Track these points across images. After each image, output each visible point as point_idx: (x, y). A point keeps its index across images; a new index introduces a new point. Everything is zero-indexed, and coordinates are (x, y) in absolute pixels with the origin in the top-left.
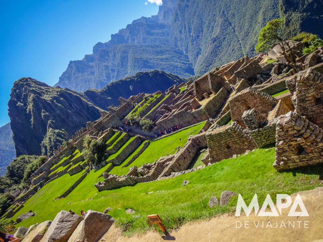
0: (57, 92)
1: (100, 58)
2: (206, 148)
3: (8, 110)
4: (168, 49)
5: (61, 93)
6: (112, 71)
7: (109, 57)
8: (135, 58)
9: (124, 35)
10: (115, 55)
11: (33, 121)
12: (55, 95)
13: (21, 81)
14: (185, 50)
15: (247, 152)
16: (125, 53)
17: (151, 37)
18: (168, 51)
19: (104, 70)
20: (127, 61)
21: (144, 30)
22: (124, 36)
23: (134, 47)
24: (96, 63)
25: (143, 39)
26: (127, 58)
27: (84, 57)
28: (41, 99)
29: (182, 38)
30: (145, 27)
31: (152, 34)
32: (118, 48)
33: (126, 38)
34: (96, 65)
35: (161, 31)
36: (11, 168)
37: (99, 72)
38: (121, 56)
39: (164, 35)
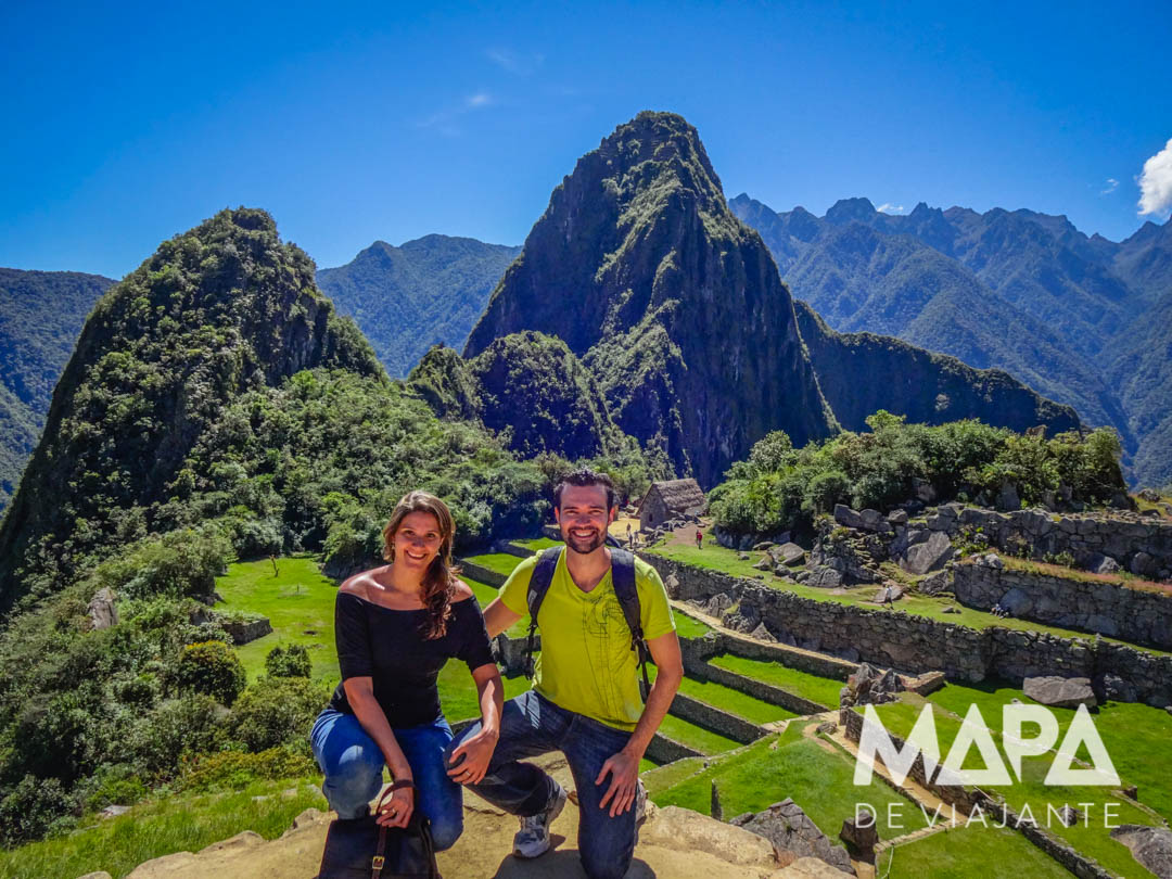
0: (742, 233)
1: (836, 245)
3: (566, 178)
4: (1083, 371)
5: (749, 245)
6: (841, 308)
7: (868, 260)
8: (952, 320)
9: (959, 231)
10: (889, 267)
11: (613, 262)
12: (731, 236)
13: (667, 118)
14: (1143, 421)
16: (926, 284)
17: (1048, 297)
18: (1079, 377)
19: (821, 285)
20: (914, 311)
21: (1040, 258)
22: (957, 234)
23: (971, 285)
24: (812, 251)
25: (1016, 283)
26: (920, 302)
27: (792, 210)
28: (694, 215)
29: (1162, 374)
30: (1050, 252)
31: (1057, 291)
32: (916, 255)
33: (957, 243)
34: (809, 256)
35: (1097, 303)
36: (506, 351)
37: (801, 280)
38: (906, 284)
39: (1095, 323)
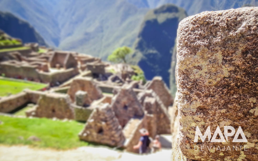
2: (35, 104)
15: (65, 120)
